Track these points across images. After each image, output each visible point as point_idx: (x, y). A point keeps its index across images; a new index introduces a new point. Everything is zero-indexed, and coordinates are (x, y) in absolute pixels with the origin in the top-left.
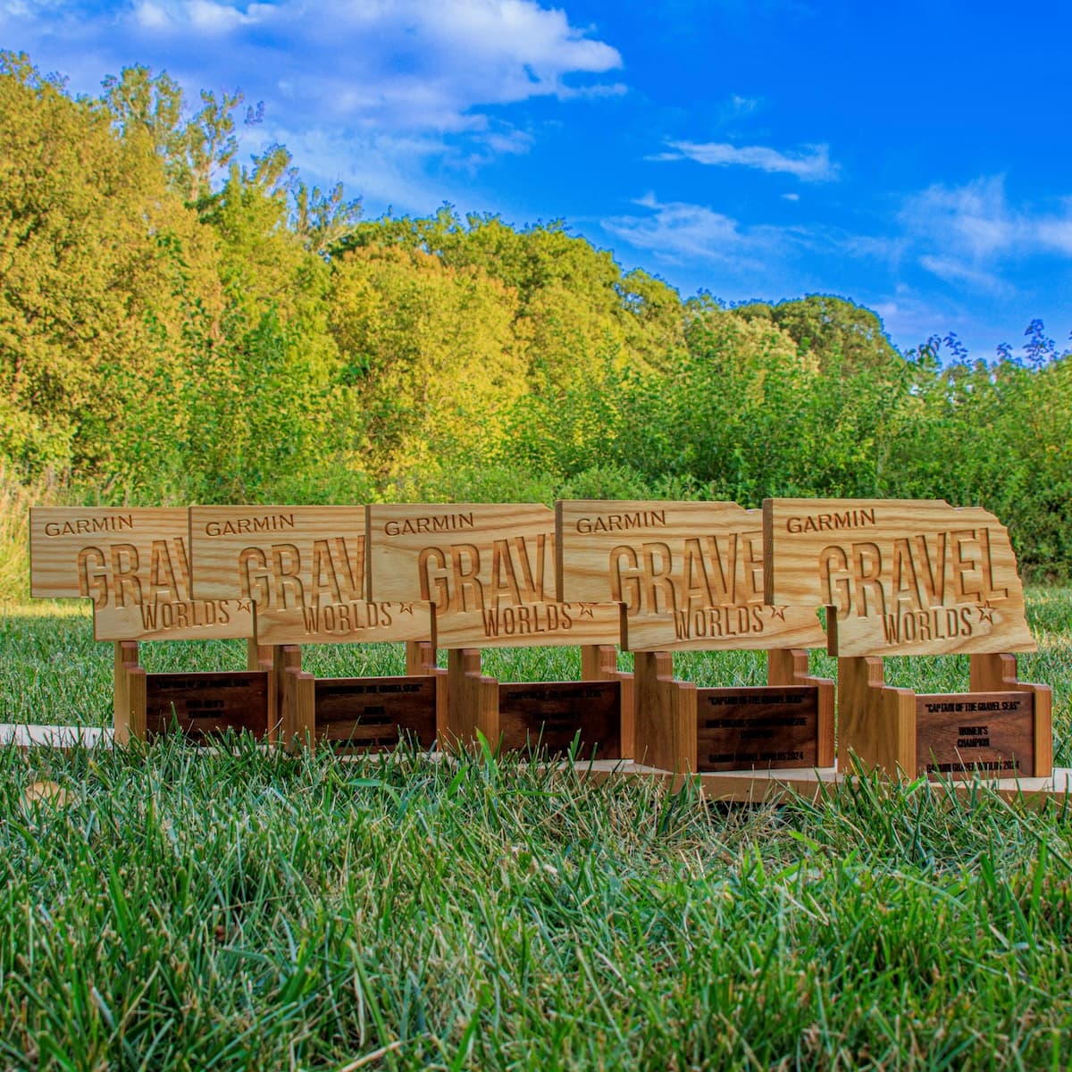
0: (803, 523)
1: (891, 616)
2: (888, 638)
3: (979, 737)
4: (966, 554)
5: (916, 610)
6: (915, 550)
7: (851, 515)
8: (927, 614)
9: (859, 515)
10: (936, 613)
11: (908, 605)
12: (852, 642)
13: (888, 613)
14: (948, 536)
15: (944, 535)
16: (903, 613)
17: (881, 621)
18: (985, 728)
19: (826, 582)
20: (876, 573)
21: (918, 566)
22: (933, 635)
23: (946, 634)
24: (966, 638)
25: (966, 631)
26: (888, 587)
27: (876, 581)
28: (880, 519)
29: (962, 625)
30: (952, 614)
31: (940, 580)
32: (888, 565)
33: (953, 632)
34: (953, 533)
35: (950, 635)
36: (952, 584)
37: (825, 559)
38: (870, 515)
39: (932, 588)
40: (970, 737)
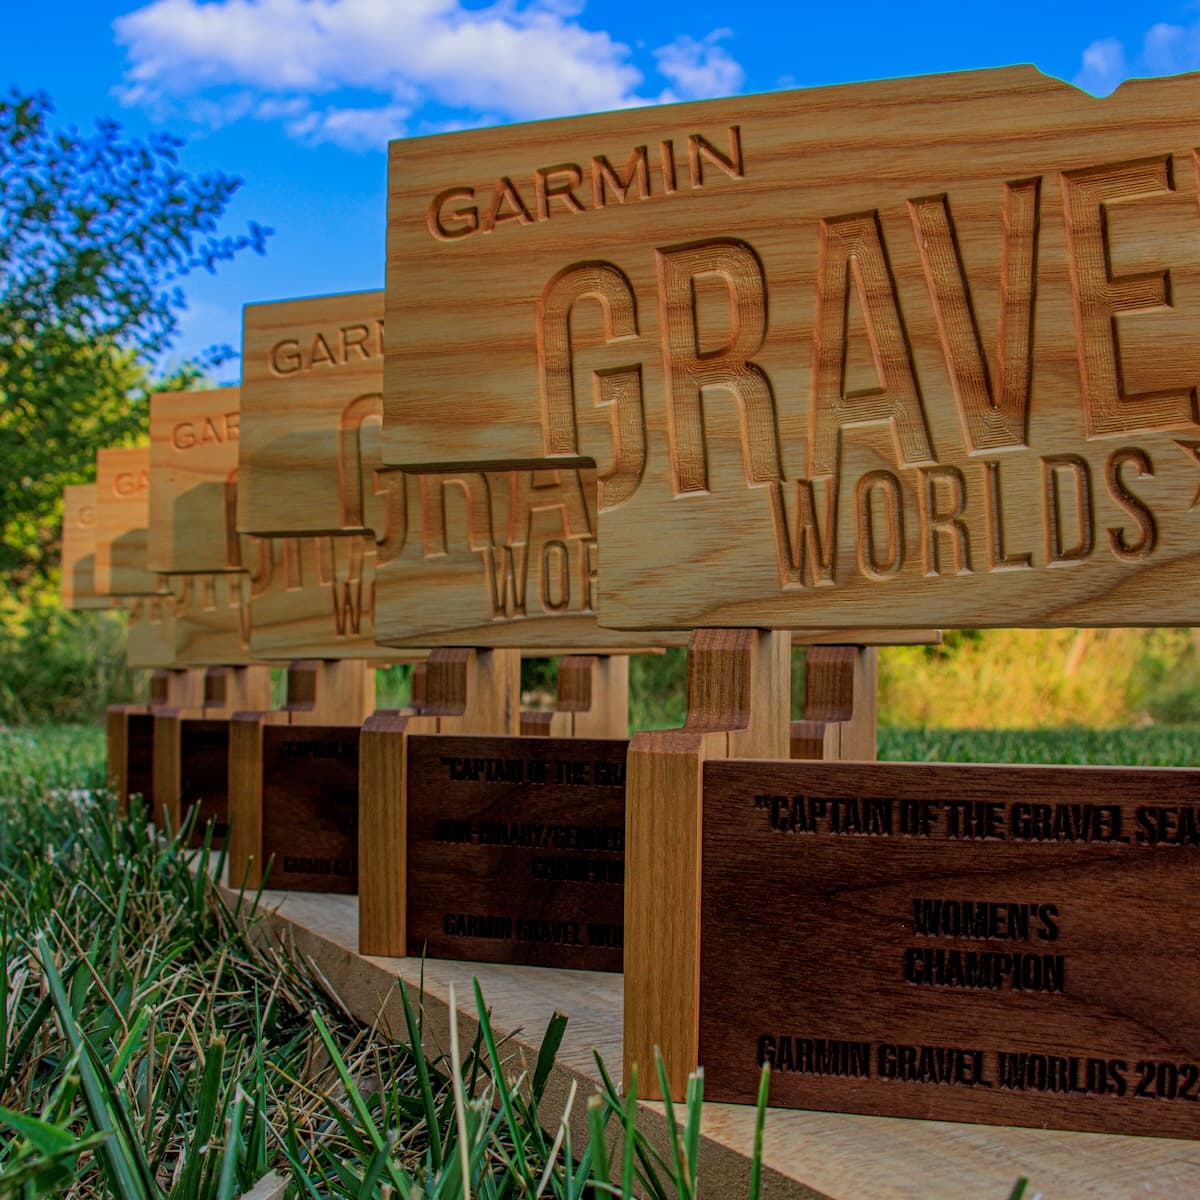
0: (484, 201)
1: (808, 485)
2: (794, 559)
3: (1009, 946)
4: (1133, 249)
5: (911, 463)
6: (908, 248)
7: (658, 154)
8: (960, 476)
9: (686, 151)
10: (995, 468)
11: (875, 447)
12: (647, 577)
13: (794, 473)
14: (1054, 188)
15: (1037, 183)
16: (852, 475)
17: (768, 503)
18: (1047, 911)
19: (562, 381)
20: (752, 338)
21: (921, 305)
22: (983, 551)
23: (1040, 548)
24: (1131, 561)
25: (1135, 532)
26: (796, 384)
27: (750, 366)
28: (765, 158)
29: (1112, 512)
30: (1069, 473)
31: (1019, 348)
32: (794, 311)
33: (1072, 538)
34: (1076, 175)
35: (1058, 552)
36: (1068, 363)
37: (559, 304)
38: (728, 148)
39: (983, 383)
40: (971, 944)
